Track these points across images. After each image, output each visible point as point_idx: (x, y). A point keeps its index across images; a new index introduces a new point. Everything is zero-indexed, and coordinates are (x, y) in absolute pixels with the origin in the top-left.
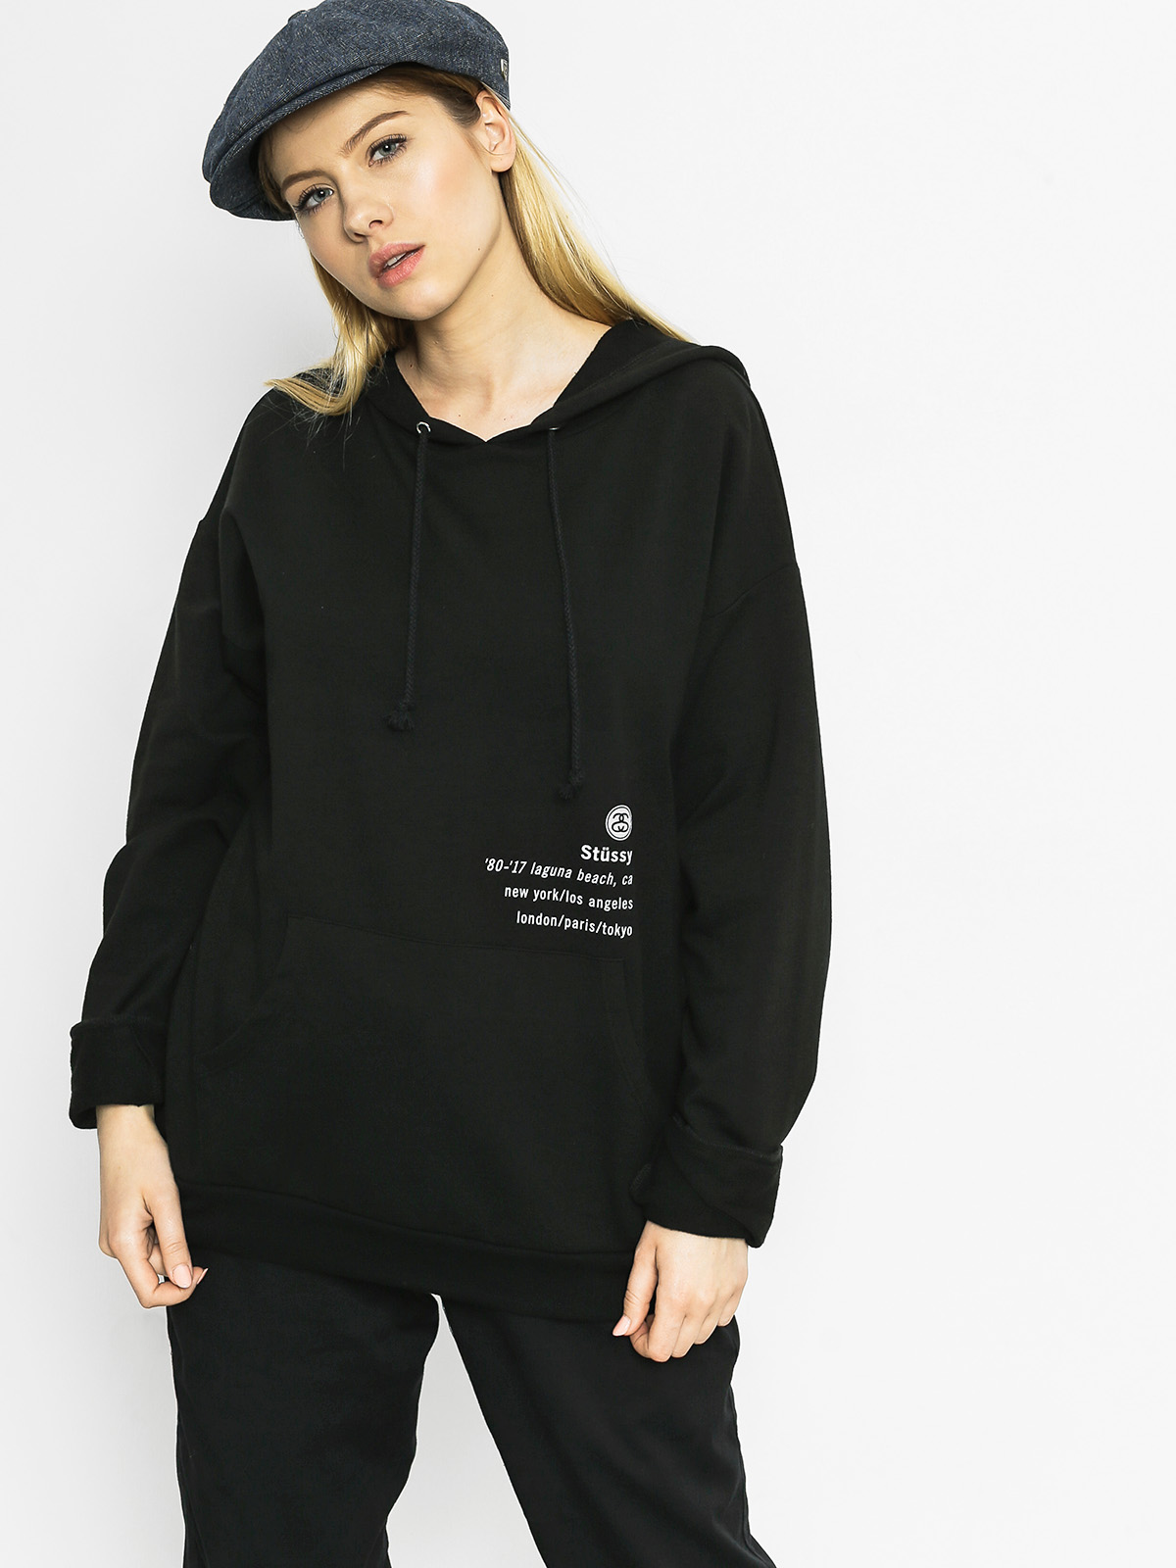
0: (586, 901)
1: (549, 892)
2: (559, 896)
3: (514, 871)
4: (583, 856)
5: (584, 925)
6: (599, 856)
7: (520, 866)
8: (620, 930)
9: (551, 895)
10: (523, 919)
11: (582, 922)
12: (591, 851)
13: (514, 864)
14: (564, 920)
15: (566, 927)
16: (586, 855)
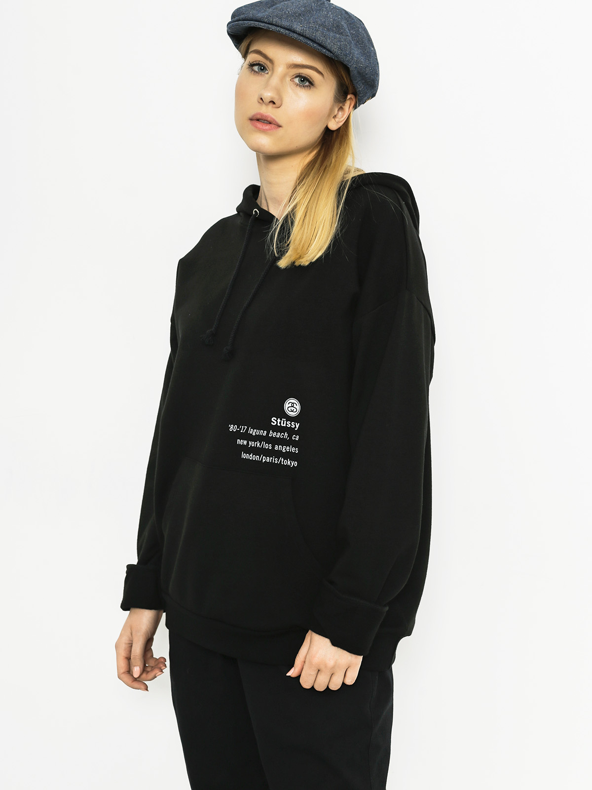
0: (273, 447)
1: (256, 443)
2: (260, 445)
3: (242, 431)
4: (272, 423)
5: (272, 459)
6: (280, 423)
7: (244, 428)
8: (291, 462)
9: (257, 444)
10: (244, 456)
11: (271, 458)
12: (276, 421)
13: (242, 427)
14: (262, 457)
15: (264, 461)
16: (274, 423)
